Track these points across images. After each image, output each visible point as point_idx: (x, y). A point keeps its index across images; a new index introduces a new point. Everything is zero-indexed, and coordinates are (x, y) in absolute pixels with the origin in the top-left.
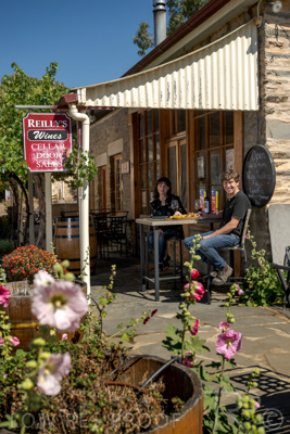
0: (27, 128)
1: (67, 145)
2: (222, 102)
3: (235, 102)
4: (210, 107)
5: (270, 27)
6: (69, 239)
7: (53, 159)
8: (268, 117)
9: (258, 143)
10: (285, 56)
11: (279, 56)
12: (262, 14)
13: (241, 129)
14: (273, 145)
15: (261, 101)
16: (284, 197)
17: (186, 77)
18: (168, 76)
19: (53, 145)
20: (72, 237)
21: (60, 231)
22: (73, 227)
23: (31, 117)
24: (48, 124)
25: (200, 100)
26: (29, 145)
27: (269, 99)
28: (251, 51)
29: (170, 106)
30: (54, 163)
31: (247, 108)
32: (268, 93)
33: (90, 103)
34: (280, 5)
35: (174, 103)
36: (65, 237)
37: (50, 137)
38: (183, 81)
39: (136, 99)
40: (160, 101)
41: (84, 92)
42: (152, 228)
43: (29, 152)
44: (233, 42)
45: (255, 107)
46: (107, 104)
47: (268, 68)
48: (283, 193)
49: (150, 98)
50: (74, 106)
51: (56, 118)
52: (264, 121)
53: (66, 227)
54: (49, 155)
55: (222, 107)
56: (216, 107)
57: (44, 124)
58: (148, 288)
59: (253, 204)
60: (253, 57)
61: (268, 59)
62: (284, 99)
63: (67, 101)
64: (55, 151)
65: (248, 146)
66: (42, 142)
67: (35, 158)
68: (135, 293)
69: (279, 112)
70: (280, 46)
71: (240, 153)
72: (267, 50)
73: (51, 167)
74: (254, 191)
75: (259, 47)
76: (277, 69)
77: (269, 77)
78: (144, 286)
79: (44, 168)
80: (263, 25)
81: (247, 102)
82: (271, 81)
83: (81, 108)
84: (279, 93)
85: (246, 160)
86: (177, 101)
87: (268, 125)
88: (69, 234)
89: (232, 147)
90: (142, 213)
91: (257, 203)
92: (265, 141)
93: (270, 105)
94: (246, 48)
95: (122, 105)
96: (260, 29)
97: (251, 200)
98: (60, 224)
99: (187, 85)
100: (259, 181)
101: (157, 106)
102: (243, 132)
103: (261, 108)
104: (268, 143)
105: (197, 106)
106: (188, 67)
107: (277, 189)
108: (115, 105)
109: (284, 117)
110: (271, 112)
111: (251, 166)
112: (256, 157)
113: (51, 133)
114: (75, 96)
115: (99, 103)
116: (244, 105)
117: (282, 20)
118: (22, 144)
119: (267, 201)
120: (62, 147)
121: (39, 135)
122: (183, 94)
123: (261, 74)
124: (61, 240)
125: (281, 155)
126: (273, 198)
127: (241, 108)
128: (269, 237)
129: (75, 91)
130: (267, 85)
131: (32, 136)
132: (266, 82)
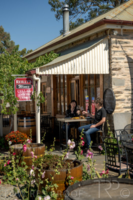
0: (16, 84)
1: (31, 90)
2: (94, 71)
3: (99, 71)
4: (89, 73)
5: (113, 40)
6: (25, 127)
7: (26, 96)
8: (113, 77)
9: (109, 87)
10: (120, 51)
11: (117, 51)
12: (110, 34)
13: (102, 80)
14: (115, 88)
15: (110, 70)
16: (120, 110)
17: (79, 61)
18: (72, 61)
19: (26, 90)
20: (26, 126)
21: (21, 124)
22: (26, 122)
23: (17, 79)
24: (24, 82)
25: (85, 70)
26: (16, 90)
27: (113, 69)
28: (106, 49)
29: (72, 73)
30: (26, 98)
31: (104, 73)
32: (113, 67)
33: (41, 73)
34: (117, 32)
35: (74, 72)
36: (23, 126)
37: (25, 87)
38: (78, 62)
39: (59, 71)
40: (68, 71)
41: (38, 69)
42: (64, 123)
43: (17, 93)
44: (98, 46)
45: (107, 72)
46: (47, 73)
47: (113, 57)
48: (120, 108)
49: (64, 70)
50: (35, 75)
51: (27, 79)
52: (111, 78)
53: (23, 122)
54: (24, 95)
55: (94, 73)
56: (91, 73)
57: (22, 82)
58: (63, 149)
59: (107, 113)
60: (107, 52)
61: (113, 53)
62: (119, 69)
63: (32, 73)
64: (27, 93)
65: (105, 88)
66: (22, 89)
67: (19, 96)
68: (57, 151)
69: (118, 74)
70: (118, 47)
71: (102, 90)
72: (112, 49)
73: (25, 99)
74: (108, 107)
75: (109, 47)
76: (116, 57)
77: (113, 60)
78: (61, 148)
79: (22, 99)
80: (110, 39)
81: (104, 71)
82: (114, 62)
83: (37, 75)
84: (117, 67)
85: (104, 93)
86: (75, 71)
87: (113, 80)
88: (25, 125)
89: (99, 87)
90: (57, 114)
91: (109, 112)
92: (112, 87)
93: (114, 72)
94: (104, 48)
95: (53, 73)
96: (109, 41)
97: (107, 111)
98: (21, 120)
99: (79, 64)
100: (110, 103)
101: (67, 74)
102: (103, 81)
103: (110, 73)
104: (113, 88)
105: (83, 73)
106: (80, 57)
107: (117, 106)
108: (50, 73)
109: (120, 76)
110: (114, 75)
111: (106, 97)
112: (108, 93)
113: (25, 85)
114: (35, 72)
115: (44, 73)
116: (103, 72)
117: (118, 36)
118: (14, 90)
119: (113, 112)
120: (30, 91)
121: (20, 86)
122: (78, 68)
123: (110, 59)
124: (21, 128)
125: (118, 92)
126: (115, 110)
127: (102, 73)
128: (114, 127)
129: (35, 69)
130: (112, 64)
131: (18, 87)
132: (112, 62)
